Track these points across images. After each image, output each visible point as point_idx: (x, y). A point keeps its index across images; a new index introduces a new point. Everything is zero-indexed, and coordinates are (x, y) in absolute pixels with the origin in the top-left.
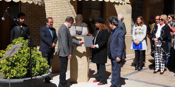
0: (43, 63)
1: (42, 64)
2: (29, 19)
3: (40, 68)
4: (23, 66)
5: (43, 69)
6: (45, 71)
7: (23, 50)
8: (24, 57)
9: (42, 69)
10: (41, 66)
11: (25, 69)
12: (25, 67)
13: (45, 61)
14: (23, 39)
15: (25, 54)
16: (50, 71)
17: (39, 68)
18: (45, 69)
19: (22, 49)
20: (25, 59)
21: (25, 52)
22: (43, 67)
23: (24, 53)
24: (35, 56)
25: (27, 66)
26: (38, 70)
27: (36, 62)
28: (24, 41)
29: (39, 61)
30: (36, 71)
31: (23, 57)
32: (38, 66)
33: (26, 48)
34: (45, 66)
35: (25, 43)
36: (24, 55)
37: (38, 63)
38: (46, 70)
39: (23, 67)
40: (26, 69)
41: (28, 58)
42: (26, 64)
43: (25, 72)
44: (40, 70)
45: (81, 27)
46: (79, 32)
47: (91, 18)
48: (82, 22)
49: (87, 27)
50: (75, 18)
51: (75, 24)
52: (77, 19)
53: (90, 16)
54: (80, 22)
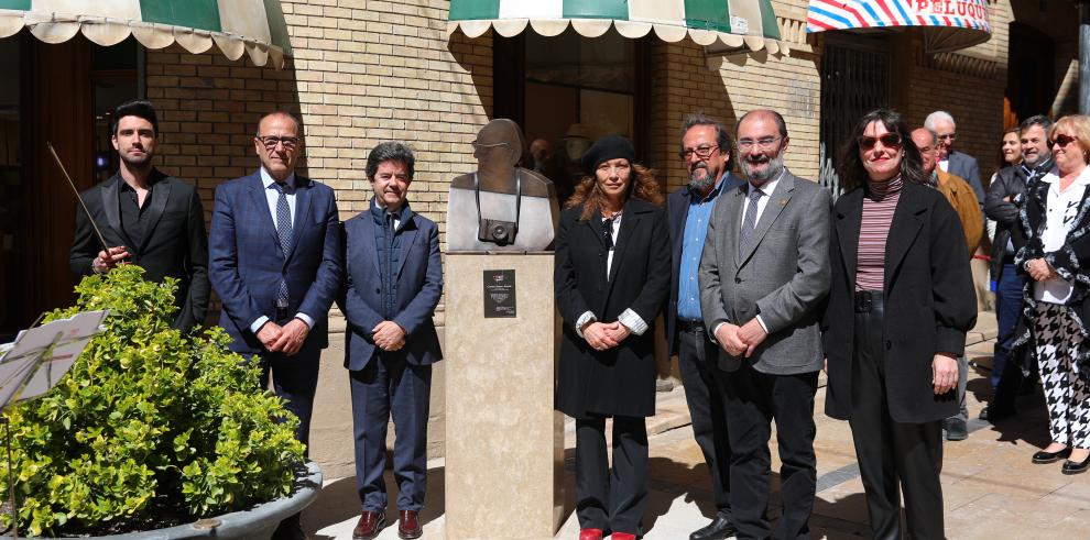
1: (256, 434)
2: (195, 149)
3: (239, 464)
4: (133, 453)
5: (259, 469)
6: (276, 483)
7: (130, 350)
8: (140, 390)
9: (255, 468)
10: (247, 450)
11: (145, 472)
12: (139, 456)
13: (281, 414)
15: (143, 371)
16: (311, 478)
17: (233, 463)
18: (277, 467)
19: (131, 343)
20: (142, 406)
21: (142, 361)
22: (264, 457)
23: (137, 365)
24: (214, 385)
25: (154, 453)
26: (230, 475)
27: (218, 421)
29: (237, 417)
30: (218, 486)
31: (135, 390)
32: (228, 444)
33: (152, 333)
34: (272, 449)
36: (136, 380)
37: (230, 429)
38: (280, 472)
39: (132, 461)
40: (152, 473)
41: (161, 398)
42: (148, 438)
43: (142, 488)
44: (239, 476)
45: (513, 199)
46: (498, 228)
47: (577, 142)
48: (517, 166)
49: (550, 197)
50: (474, 143)
51: (476, 180)
52: (489, 149)
53: (574, 130)
54: (502, 167)
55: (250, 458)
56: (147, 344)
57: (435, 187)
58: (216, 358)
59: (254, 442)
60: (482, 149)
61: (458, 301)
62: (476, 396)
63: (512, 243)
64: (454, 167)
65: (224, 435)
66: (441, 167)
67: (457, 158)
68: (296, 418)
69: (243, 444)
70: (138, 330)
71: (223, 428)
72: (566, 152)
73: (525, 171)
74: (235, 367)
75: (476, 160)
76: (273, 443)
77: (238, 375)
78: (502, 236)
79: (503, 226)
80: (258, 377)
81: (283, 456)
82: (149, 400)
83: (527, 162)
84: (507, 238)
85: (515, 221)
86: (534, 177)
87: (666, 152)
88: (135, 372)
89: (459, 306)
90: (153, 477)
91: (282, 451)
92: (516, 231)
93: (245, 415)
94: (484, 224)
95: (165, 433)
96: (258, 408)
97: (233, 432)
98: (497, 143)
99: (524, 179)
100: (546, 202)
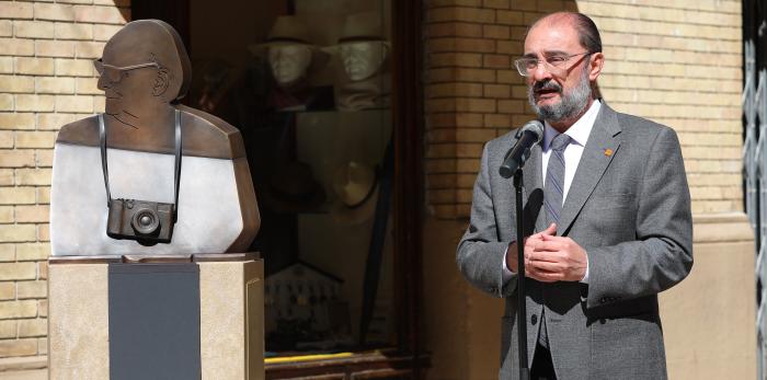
45: (169, 160)
46: (142, 214)
47: (290, 50)
48: (174, 103)
49: (235, 158)
50: (98, 62)
51: (102, 129)
52: (126, 73)
53: (284, 25)
54: (149, 106)
57: (27, 140)
60: (112, 73)
61: (72, 345)
63: (168, 241)
64: (61, 103)
66: (37, 103)
67: (68, 85)
72: (267, 67)
73: (189, 112)
78: (149, 229)
79: (151, 211)
84: (157, 231)
85: (172, 201)
86: (205, 123)
87: (455, 67)
89: (75, 355)
92: (174, 217)
94: (117, 208)
98: (138, 64)
99: (187, 126)
100: (228, 166)
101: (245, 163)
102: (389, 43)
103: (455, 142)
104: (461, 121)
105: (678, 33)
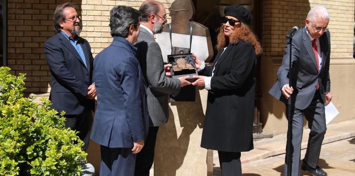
0: (68, 144)
1: (64, 147)
3: (57, 160)
4: (8, 154)
5: (66, 163)
6: (73, 171)
7: (7, 107)
8: (11, 125)
9: (64, 163)
10: (60, 155)
11: (14, 163)
12: (11, 156)
13: (75, 139)
14: (10, 72)
15: (13, 116)
16: (87, 170)
17: (54, 160)
18: (74, 163)
19: (6, 104)
20: (13, 133)
21: (12, 112)
22: (68, 158)
23: (10, 114)
24: (44, 125)
25: (19, 155)
26: (53, 165)
27: (47, 141)
28: (11, 78)
29: (56, 139)
30: (47, 170)
31: (9, 125)
32: (51, 152)
33: (17, 99)
34: (72, 154)
35: (16, 85)
36: (9, 121)
37: (52, 145)
38: (75, 166)
39: (8, 158)
40: (17, 164)
41: (21, 129)
42: (15, 148)
43: (13, 170)
44: (56, 166)
45: (189, 36)
46: (181, 51)
48: (190, 20)
49: (207, 36)
50: (170, 9)
51: (170, 27)
52: (177, 12)
54: (183, 21)
55: (61, 159)
56: (14, 104)
58: (44, 112)
59: (63, 151)
60: (173, 12)
62: (169, 134)
65: (49, 147)
68: (83, 142)
69: (58, 151)
70: (10, 97)
71: (49, 144)
73: (194, 23)
74: (53, 116)
75: (171, 17)
76: (72, 151)
77: (55, 120)
79: (183, 50)
80: (64, 122)
81: (76, 158)
82: (15, 130)
83: (195, 19)
85: (189, 47)
86: (199, 26)
88: (8, 116)
90: (18, 166)
91: (76, 156)
92: (190, 52)
93: (59, 138)
94: (174, 49)
95: (23, 145)
96: (65, 135)
97: (54, 146)
98: (181, 9)
99: (194, 27)
100: (205, 38)
101: (210, 38)
102: (253, 6)
103: (271, 34)
104: (273, 28)
105: (336, 4)
